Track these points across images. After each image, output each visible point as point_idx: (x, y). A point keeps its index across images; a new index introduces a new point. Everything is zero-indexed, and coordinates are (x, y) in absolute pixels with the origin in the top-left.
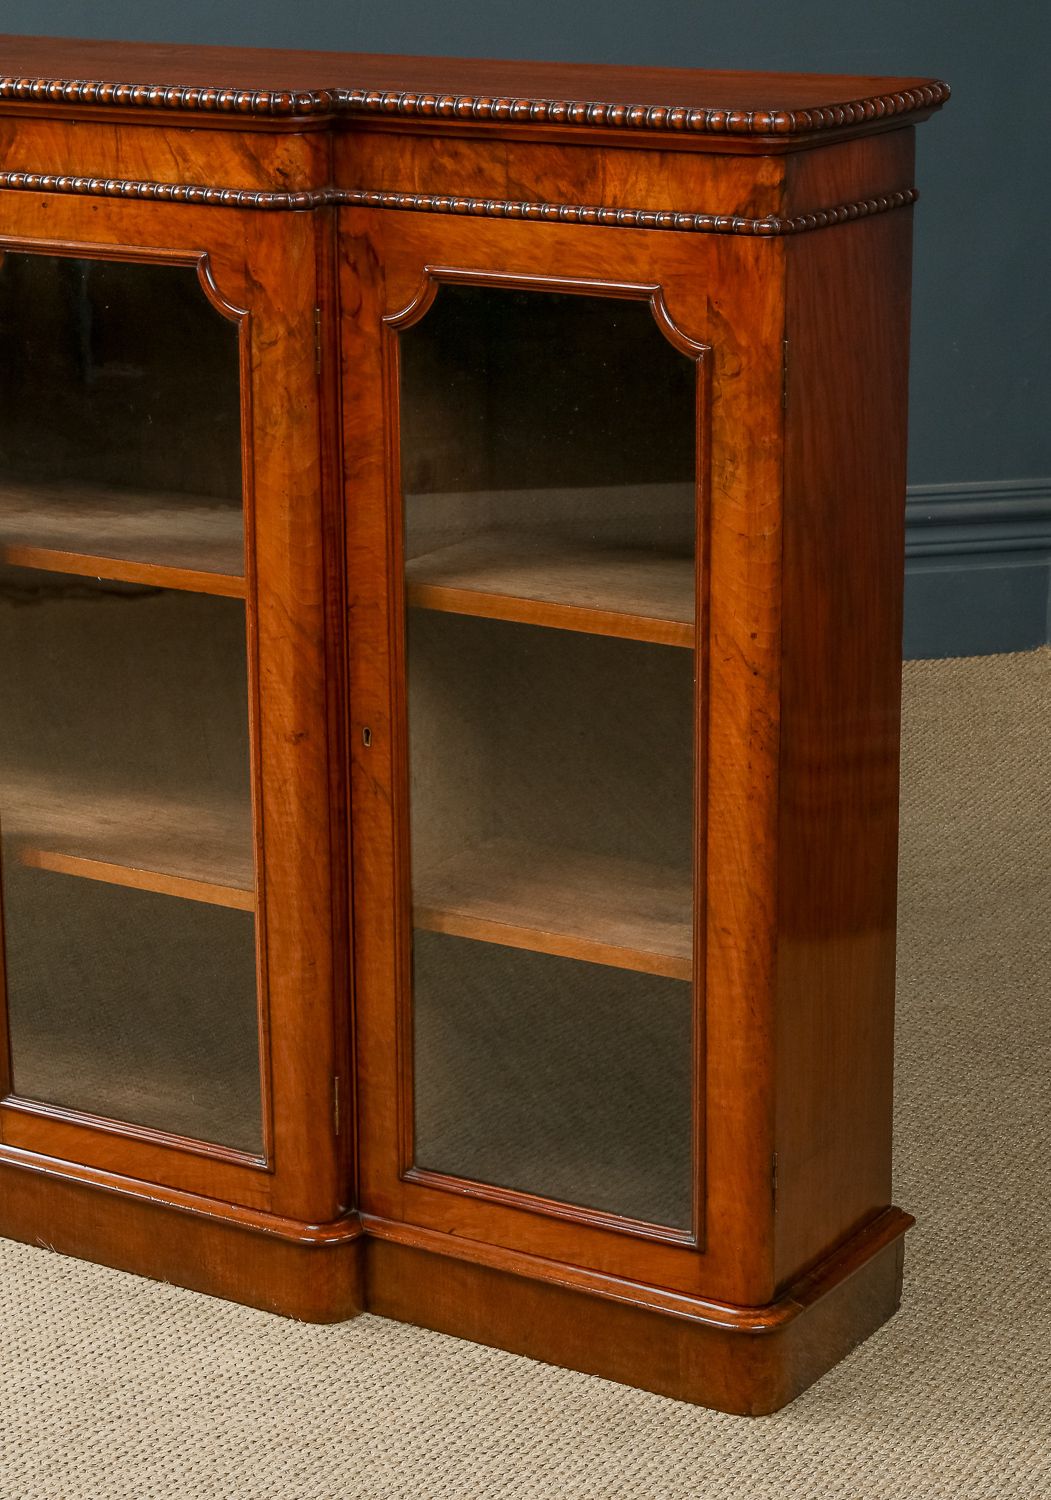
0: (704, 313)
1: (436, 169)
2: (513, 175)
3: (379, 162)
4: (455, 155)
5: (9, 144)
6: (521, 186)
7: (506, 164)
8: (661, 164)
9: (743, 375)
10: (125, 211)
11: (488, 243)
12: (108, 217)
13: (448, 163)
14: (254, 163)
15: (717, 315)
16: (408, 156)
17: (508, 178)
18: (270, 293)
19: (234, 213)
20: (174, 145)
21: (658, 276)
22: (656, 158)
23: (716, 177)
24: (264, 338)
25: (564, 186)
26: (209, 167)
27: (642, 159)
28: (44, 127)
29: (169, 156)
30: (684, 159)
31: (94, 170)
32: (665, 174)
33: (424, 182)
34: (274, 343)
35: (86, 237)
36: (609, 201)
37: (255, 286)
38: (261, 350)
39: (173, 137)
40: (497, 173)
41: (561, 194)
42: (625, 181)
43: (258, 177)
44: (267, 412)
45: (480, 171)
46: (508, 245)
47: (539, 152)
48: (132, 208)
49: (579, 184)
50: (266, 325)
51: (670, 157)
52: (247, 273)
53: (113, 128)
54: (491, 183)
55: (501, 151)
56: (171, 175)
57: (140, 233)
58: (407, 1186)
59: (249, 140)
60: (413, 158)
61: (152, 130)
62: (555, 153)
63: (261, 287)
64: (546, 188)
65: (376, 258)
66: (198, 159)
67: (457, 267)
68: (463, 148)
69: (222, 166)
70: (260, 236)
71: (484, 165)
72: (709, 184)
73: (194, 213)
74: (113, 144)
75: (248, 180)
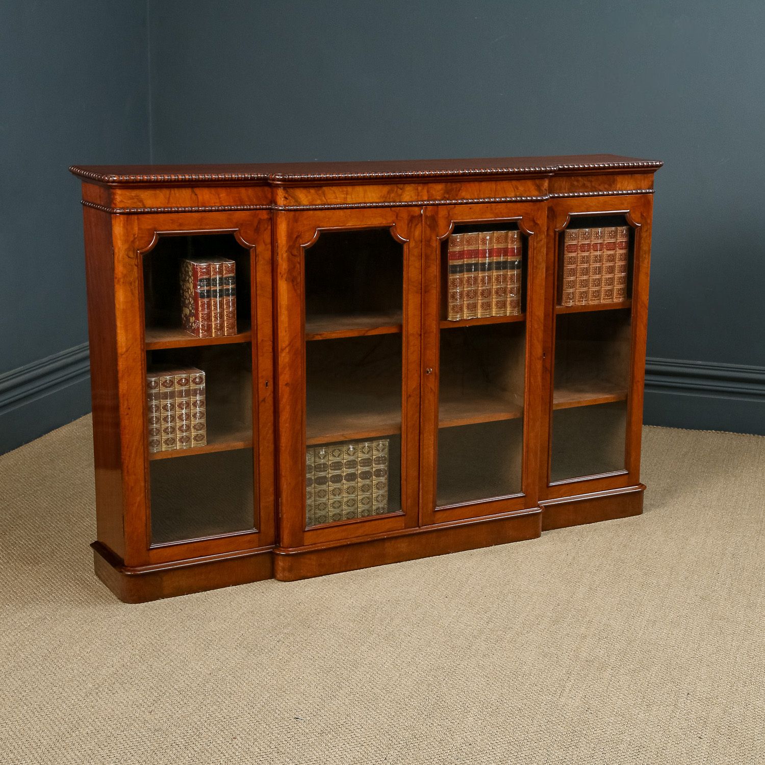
0: (639, 215)
1: (572, 185)
2: (593, 184)
3: (556, 185)
4: (578, 181)
5: (459, 190)
6: (595, 187)
7: (591, 182)
8: (631, 177)
9: (649, 231)
10: (497, 207)
11: (586, 204)
12: (491, 209)
13: (576, 183)
14: (539, 188)
15: (643, 216)
16: (564, 182)
17: (592, 186)
18: (540, 225)
19: (530, 203)
20: (514, 185)
21: (629, 208)
22: (630, 175)
23: (644, 180)
24: (538, 239)
25: (606, 186)
26: (525, 191)
27: (626, 176)
28: (472, 184)
29: (512, 189)
30: (636, 175)
31: (488, 196)
32: (632, 180)
33: (568, 189)
34: (541, 240)
35: (484, 217)
36: (618, 189)
37: (536, 224)
38: (537, 243)
39: (514, 183)
40: (589, 184)
41: (605, 188)
42: (622, 183)
43: (540, 193)
44: (538, 261)
45: (584, 184)
46: (591, 204)
47: (600, 177)
48: (500, 206)
49: (610, 185)
50: (539, 235)
51: (633, 175)
52: (534, 221)
53: (495, 182)
54: (587, 187)
55: (590, 178)
56: (513, 194)
57: (501, 213)
58: (549, 488)
59: (537, 181)
60: (566, 183)
61: (507, 181)
62: (604, 177)
63: (538, 225)
64: (601, 187)
65: (554, 213)
66: (521, 189)
67: (577, 212)
68: (580, 178)
69: (529, 190)
70: (538, 209)
71: (585, 182)
72: (643, 181)
73: (519, 205)
74: (494, 187)
75: (536, 193)
